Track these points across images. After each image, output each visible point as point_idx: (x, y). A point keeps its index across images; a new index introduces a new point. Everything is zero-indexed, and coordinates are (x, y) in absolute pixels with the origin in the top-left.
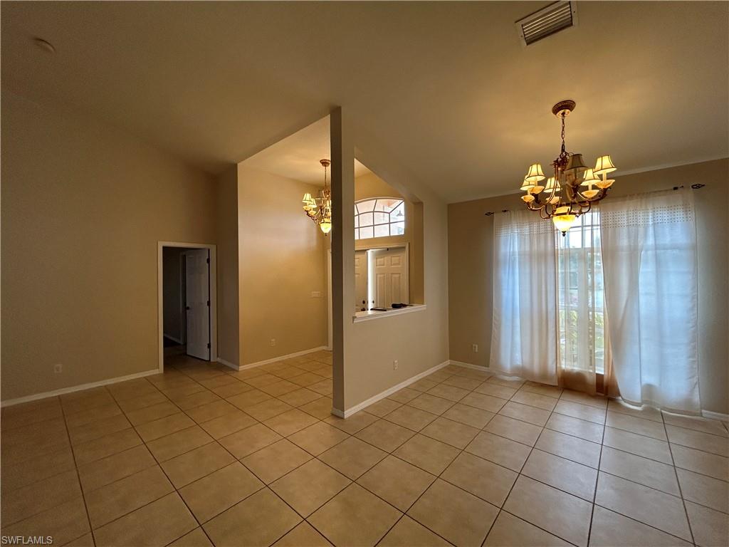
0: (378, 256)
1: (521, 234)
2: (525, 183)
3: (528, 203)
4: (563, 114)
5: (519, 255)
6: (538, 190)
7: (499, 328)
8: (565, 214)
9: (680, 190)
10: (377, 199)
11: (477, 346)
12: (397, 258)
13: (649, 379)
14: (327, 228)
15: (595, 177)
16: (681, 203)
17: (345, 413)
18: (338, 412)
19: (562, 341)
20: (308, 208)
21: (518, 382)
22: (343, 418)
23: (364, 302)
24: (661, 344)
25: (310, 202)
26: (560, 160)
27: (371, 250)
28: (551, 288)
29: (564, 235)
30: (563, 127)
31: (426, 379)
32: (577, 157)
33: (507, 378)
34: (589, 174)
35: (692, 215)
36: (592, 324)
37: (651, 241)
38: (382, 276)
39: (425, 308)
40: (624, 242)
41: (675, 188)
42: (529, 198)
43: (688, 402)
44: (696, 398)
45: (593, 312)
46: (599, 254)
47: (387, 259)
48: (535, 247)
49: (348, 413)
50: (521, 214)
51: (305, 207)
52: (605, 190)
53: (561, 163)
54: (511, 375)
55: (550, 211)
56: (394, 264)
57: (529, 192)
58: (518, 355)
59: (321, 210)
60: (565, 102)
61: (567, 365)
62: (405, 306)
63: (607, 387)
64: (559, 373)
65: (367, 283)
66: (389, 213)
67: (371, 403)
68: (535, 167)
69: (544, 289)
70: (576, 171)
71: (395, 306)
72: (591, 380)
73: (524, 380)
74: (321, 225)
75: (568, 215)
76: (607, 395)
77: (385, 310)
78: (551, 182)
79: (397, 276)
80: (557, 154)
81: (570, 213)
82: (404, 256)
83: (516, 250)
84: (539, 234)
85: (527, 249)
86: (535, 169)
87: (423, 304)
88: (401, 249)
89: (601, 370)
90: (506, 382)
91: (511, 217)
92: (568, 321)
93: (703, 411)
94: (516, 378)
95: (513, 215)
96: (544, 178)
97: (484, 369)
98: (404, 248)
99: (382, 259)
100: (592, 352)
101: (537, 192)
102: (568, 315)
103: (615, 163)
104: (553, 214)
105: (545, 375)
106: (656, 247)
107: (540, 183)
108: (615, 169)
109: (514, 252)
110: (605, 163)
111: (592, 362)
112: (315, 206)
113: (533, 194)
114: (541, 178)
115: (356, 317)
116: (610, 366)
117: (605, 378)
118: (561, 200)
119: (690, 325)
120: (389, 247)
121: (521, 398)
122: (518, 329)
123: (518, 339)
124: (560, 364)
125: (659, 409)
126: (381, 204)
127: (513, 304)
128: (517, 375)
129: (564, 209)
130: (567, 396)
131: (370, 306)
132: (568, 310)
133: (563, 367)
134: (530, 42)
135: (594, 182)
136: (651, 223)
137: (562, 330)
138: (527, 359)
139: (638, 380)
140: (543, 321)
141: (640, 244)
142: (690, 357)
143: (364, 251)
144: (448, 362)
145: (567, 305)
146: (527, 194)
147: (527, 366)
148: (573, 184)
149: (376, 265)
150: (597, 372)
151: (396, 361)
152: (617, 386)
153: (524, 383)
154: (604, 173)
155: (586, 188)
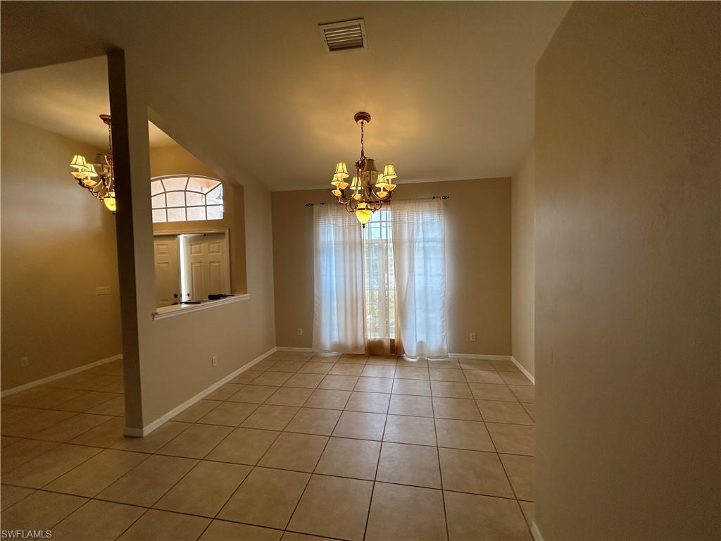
0: (191, 242)
1: (336, 225)
2: (335, 179)
3: (337, 197)
4: (362, 123)
5: (335, 244)
6: (344, 186)
7: (320, 311)
8: (364, 209)
9: (436, 199)
10: (189, 177)
11: (301, 329)
12: (216, 245)
13: (421, 337)
14: (111, 204)
15: (385, 180)
16: (436, 208)
17: (144, 429)
18: (134, 432)
19: (368, 317)
20: (81, 175)
21: (336, 357)
22: (142, 437)
23: (176, 296)
24: (427, 311)
25: (84, 168)
26: (360, 162)
27: (183, 235)
28: (359, 273)
29: (364, 227)
30: (362, 135)
31: (251, 370)
32: (371, 161)
33: (327, 355)
34: (381, 177)
35: (442, 217)
36: (387, 300)
37: (421, 236)
38: (198, 265)
39: (248, 298)
40: (406, 235)
41: (434, 198)
42: (338, 193)
43: (442, 350)
44: (445, 347)
45: (388, 290)
46: (391, 245)
47: (204, 245)
48: (347, 238)
49: (147, 430)
50: (336, 208)
51: (74, 174)
52: (390, 192)
53: (360, 165)
54: (330, 352)
55: (353, 205)
56: (213, 252)
57: (338, 188)
58: (335, 333)
59: (104, 181)
60: (363, 113)
61: (372, 336)
62: (225, 296)
63: (397, 348)
64: (366, 342)
65: (179, 274)
66: (205, 195)
67: (183, 409)
68: (341, 164)
69: (354, 274)
70: (370, 173)
71: (212, 298)
72: (387, 344)
73: (341, 354)
74: (105, 199)
75: (366, 211)
76: (396, 354)
77: (199, 303)
78: (355, 180)
79: (217, 264)
80: (358, 158)
81: (367, 209)
82: (224, 243)
83: (333, 240)
84: (350, 226)
85: (341, 239)
86: (341, 167)
87: (246, 293)
88: (219, 235)
89: (393, 336)
90: (325, 358)
91: (328, 209)
92: (372, 299)
93: (449, 354)
94: (335, 353)
95: (329, 208)
96: (348, 176)
97: (308, 350)
98: (224, 234)
99: (198, 246)
100: (387, 322)
101: (343, 188)
102: (372, 295)
103: (397, 171)
104: (356, 208)
105: (356, 347)
106: (424, 240)
107: (345, 180)
108: (396, 177)
109: (331, 241)
110: (390, 169)
111: (388, 331)
112: (96, 175)
113: (340, 189)
114: (346, 176)
115: (157, 314)
116: (399, 333)
117: (396, 341)
118: (362, 198)
119: (442, 295)
120: (205, 233)
121: (337, 370)
122: (335, 311)
123: (335, 318)
124: (367, 335)
125: (426, 358)
126: (196, 183)
127: (331, 288)
128: (336, 351)
129: (363, 205)
130: (372, 361)
131: (184, 298)
132: (371, 290)
133: (369, 337)
134: (333, 48)
135: (384, 185)
136: (421, 222)
137: (368, 307)
138: (342, 335)
139: (414, 339)
140: (354, 302)
141: (415, 237)
142: (442, 318)
143: (175, 236)
144: (275, 349)
145: (371, 287)
146: (336, 189)
147: (343, 341)
148: (368, 184)
149: (190, 252)
150: (391, 338)
151: (214, 357)
152: (402, 346)
153: (341, 357)
154: (390, 178)
155: (379, 189)
